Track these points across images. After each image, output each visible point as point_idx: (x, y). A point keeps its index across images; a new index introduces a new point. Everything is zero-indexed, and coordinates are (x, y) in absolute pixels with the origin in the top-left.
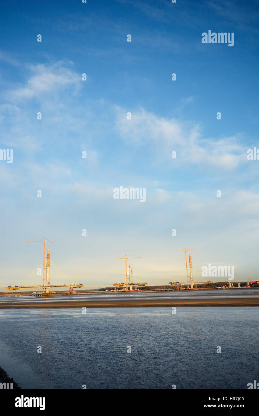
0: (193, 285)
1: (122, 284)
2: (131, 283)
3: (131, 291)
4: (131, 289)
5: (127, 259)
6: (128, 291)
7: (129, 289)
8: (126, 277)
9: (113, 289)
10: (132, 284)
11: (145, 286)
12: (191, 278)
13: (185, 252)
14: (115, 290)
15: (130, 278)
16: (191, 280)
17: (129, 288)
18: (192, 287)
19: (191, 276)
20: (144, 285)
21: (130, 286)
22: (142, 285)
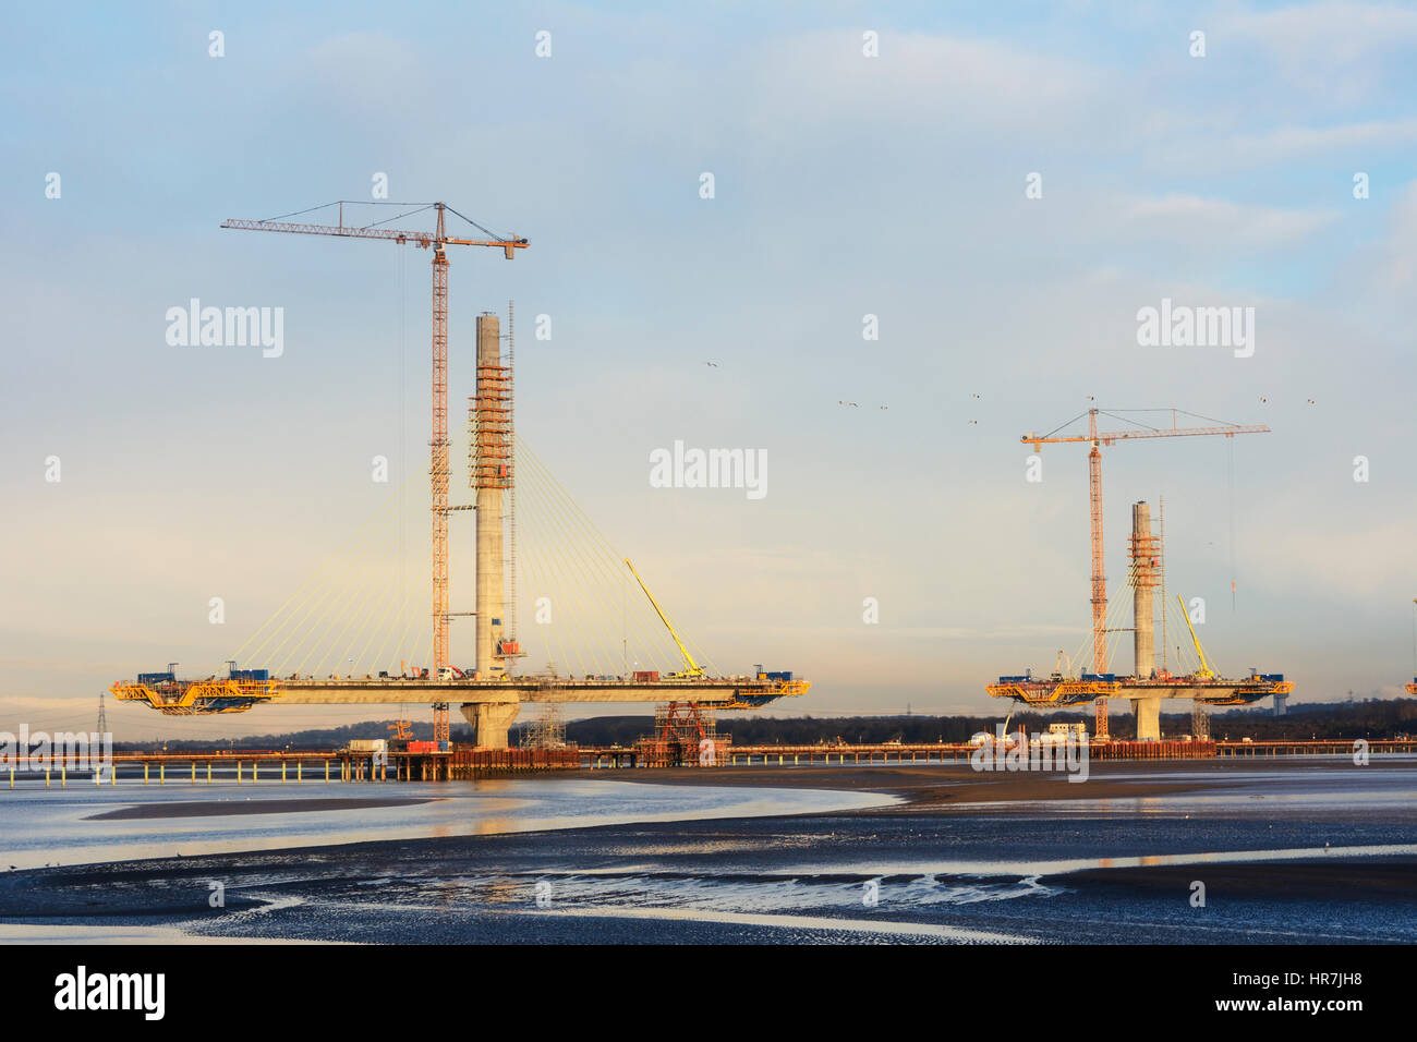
1: (1092, 678)
2: (1146, 671)
3: (1146, 748)
4: (1149, 731)
5: (1102, 449)
6: (1121, 750)
7: (1135, 737)
8: (1097, 614)
10: (1157, 683)
11: (1256, 705)
15: (1144, 627)
17: (1127, 725)
20: (1250, 698)
21: (1142, 704)
22: (1233, 698)
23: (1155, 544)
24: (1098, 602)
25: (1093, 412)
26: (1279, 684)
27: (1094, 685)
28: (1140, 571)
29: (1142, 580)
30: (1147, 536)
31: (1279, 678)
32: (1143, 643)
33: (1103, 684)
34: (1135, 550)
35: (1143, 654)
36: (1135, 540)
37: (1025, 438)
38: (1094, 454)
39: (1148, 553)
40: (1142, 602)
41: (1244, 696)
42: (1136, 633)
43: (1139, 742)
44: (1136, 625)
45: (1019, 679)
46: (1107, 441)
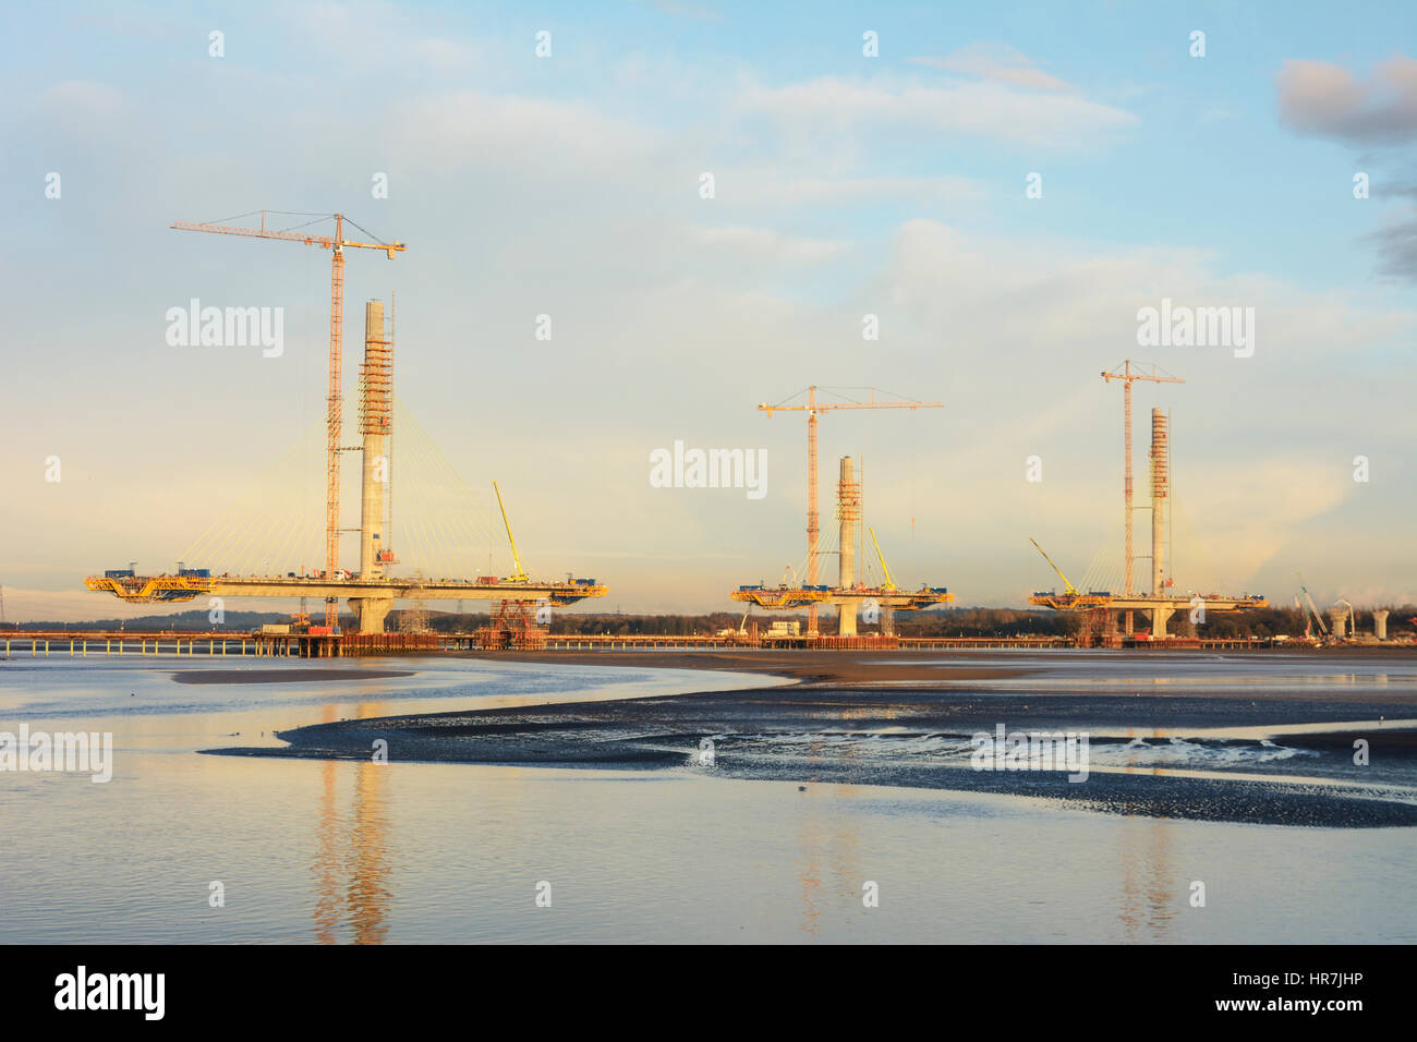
0: (1170, 613)
1: (810, 588)
2: (847, 584)
3: (847, 642)
4: (848, 629)
5: (818, 416)
6: (829, 643)
7: (838, 633)
8: (812, 541)
9: (734, 621)
10: (855, 593)
12: (1159, 566)
13: (1126, 387)
14: (743, 632)
15: (848, 550)
16: (1158, 582)
17: (832, 624)
18: (1159, 632)
19: (1161, 554)
20: (922, 606)
21: (844, 609)
22: (909, 605)
23: (856, 489)
24: (812, 530)
25: (813, 388)
26: (944, 595)
27: (813, 593)
28: (845, 509)
29: (846, 516)
30: (851, 483)
31: (944, 591)
32: (845, 563)
33: (820, 592)
34: (841, 493)
35: (846, 570)
36: (842, 485)
37: (761, 406)
38: (812, 420)
39: (850, 495)
40: (846, 532)
41: (918, 604)
42: (841, 556)
43: (841, 637)
44: (841, 549)
45: (754, 588)
46: (822, 410)
